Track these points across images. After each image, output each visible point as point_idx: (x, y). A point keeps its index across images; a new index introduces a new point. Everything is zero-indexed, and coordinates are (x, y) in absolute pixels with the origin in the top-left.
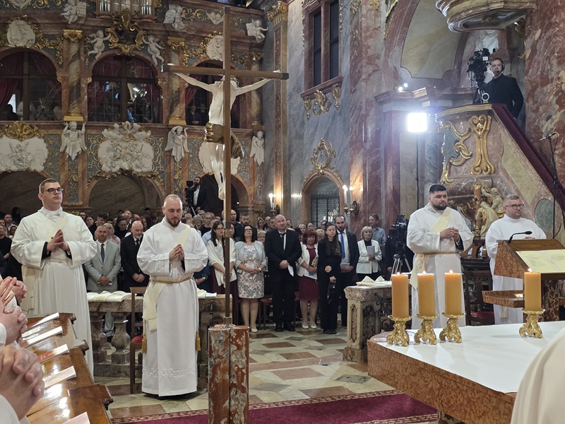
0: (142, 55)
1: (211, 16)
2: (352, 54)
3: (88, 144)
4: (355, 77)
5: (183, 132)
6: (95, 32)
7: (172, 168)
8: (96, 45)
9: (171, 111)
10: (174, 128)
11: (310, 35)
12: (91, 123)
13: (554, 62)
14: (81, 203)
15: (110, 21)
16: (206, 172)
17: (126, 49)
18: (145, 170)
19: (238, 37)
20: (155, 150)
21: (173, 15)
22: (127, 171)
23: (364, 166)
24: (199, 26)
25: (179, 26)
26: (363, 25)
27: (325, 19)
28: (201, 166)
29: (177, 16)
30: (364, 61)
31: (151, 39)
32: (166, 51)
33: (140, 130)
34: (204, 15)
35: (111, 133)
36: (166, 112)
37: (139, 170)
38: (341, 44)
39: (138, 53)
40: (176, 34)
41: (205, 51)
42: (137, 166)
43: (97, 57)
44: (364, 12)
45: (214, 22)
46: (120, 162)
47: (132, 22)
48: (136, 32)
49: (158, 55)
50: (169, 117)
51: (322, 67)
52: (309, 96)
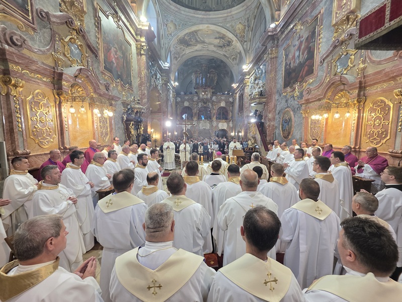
3: (198, 124)
5: (215, 121)
6: (199, 102)
7: (213, 128)
8: (199, 105)
11: (239, 101)
12: (198, 120)
13: (268, 112)
15: (202, 100)
17: (205, 105)
19: (228, 101)
20: (210, 125)
22: (205, 129)
23: (244, 129)
24: (219, 100)
25: (215, 100)
27: (241, 98)
28: (219, 128)
32: (212, 106)
33: (207, 121)
34: (220, 97)
35: (202, 121)
37: (207, 129)
39: (207, 106)
40: (214, 102)
41: (220, 105)
43: (199, 107)
45: (223, 99)
46: (203, 127)
47: (206, 100)
48: (207, 102)
50: (213, 118)
51: (241, 108)
52: (238, 114)
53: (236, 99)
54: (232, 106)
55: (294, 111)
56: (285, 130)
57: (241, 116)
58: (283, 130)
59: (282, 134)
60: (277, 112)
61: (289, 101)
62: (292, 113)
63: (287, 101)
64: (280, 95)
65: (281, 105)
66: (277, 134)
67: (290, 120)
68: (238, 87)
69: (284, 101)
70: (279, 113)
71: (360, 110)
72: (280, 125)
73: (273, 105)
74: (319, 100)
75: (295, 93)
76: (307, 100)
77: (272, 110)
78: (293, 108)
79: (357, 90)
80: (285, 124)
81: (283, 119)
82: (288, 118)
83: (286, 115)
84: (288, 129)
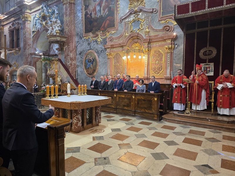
2: (24, 43)
4: (25, 48)
11: (11, 36)
13: (70, 52)
26: (27, 37)
27: (15, 33)
30: (27, 45)
38: (20, 40)
44: (27, 34)
51: (15, 44)
53: (3, 33)
56: (89, 68)
59: (85, 72)
60: (78, 53)
65: (83, 47)
66: (79, 72)
67: (94, 60)
68: (7, 19)
69: (85, 44)
70: (80, 54)
71: (148, 55)
72: (83, 64)
73: (74, 46)
74: (121, 47)
75: (98, 39)
76: (111, 45)
77: (73, 50)
78: (97, 50)
79: (147, 43)
80: (89, 63)
81: (86, 59)
82: (91, 58)
83: (89, 56)
84: (93, 68)
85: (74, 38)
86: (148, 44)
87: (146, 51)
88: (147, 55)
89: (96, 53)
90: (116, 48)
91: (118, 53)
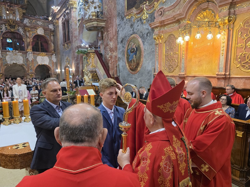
0: (17, 32)
1: (38, 22)
3: (2, 56)
5: (31, 53)
6: (2, 25)
7: (29, 63)
8: (3, 28)
9: (28, 48)
10: (29, 52)
11: (63, 29)
12: (3, 50)
14: (2, 72)
15: (7, 22)
16: (39, 64)
17: (12, 30)
18: (21, 63)
19: (47, 29)
20: (23, 58)
21: (26, 21)
22: (15, 64)
23: (75, 64)
24: (34, 25)
25: (28, 24)
26: (73, 28)
27: (67, 25)
28: (37, 63)
29: (27, 22)
30: (74, 37)
31: (20, 28)
32: (25, 31)
33: (18, 53)
34: (36, 22)
35: (9, 53)
36: (26, 48)
37: (19, 63)
39: (16, 31)
40: (27, 27)
41: (37, 32)
42: (18, 62)
43: (3, 32)
45: (39, 24)
46: (13, 61)
47: (13, 22)
48: (15, 25)
49: (22, 32)
50: (27, 49)
51: (67, 39)
52: (64, 45)
53: (58, 26)
54: (54, 35)
55: (142, 37)
56: (131, 61)
57: (68, 47)
58: (129, 62)
59: (128, 67)
60: (120, 40)
61: (135, 26)
62: (140, 40)
63: (132, 26)
64: (123, 19)
65: (125, 32)
66: (121, 67)
67: (138, 48)
68: (60, 11)
69: (128, 26)
70: (122, 42)
71: (229, 30)
72: (124, 55)
73: (114, 31)
74: (177, 23)
75: (143, 15)
76: (161, 22)
77: (113, 38)
78: (141, 34)
79: (228, 7)
80: (131, 54)
81: (129, 48)
82: (134, 46)
83: (132, 44)
84: (136, 60)
85: (114, 20)
86: (230, 9)
87: (225, 24)
88: (227, 31)
89: (141, 37)
90: (169, 26)
91: (172, 35)
